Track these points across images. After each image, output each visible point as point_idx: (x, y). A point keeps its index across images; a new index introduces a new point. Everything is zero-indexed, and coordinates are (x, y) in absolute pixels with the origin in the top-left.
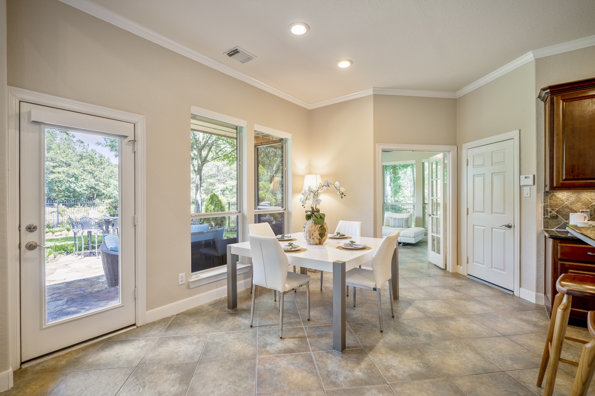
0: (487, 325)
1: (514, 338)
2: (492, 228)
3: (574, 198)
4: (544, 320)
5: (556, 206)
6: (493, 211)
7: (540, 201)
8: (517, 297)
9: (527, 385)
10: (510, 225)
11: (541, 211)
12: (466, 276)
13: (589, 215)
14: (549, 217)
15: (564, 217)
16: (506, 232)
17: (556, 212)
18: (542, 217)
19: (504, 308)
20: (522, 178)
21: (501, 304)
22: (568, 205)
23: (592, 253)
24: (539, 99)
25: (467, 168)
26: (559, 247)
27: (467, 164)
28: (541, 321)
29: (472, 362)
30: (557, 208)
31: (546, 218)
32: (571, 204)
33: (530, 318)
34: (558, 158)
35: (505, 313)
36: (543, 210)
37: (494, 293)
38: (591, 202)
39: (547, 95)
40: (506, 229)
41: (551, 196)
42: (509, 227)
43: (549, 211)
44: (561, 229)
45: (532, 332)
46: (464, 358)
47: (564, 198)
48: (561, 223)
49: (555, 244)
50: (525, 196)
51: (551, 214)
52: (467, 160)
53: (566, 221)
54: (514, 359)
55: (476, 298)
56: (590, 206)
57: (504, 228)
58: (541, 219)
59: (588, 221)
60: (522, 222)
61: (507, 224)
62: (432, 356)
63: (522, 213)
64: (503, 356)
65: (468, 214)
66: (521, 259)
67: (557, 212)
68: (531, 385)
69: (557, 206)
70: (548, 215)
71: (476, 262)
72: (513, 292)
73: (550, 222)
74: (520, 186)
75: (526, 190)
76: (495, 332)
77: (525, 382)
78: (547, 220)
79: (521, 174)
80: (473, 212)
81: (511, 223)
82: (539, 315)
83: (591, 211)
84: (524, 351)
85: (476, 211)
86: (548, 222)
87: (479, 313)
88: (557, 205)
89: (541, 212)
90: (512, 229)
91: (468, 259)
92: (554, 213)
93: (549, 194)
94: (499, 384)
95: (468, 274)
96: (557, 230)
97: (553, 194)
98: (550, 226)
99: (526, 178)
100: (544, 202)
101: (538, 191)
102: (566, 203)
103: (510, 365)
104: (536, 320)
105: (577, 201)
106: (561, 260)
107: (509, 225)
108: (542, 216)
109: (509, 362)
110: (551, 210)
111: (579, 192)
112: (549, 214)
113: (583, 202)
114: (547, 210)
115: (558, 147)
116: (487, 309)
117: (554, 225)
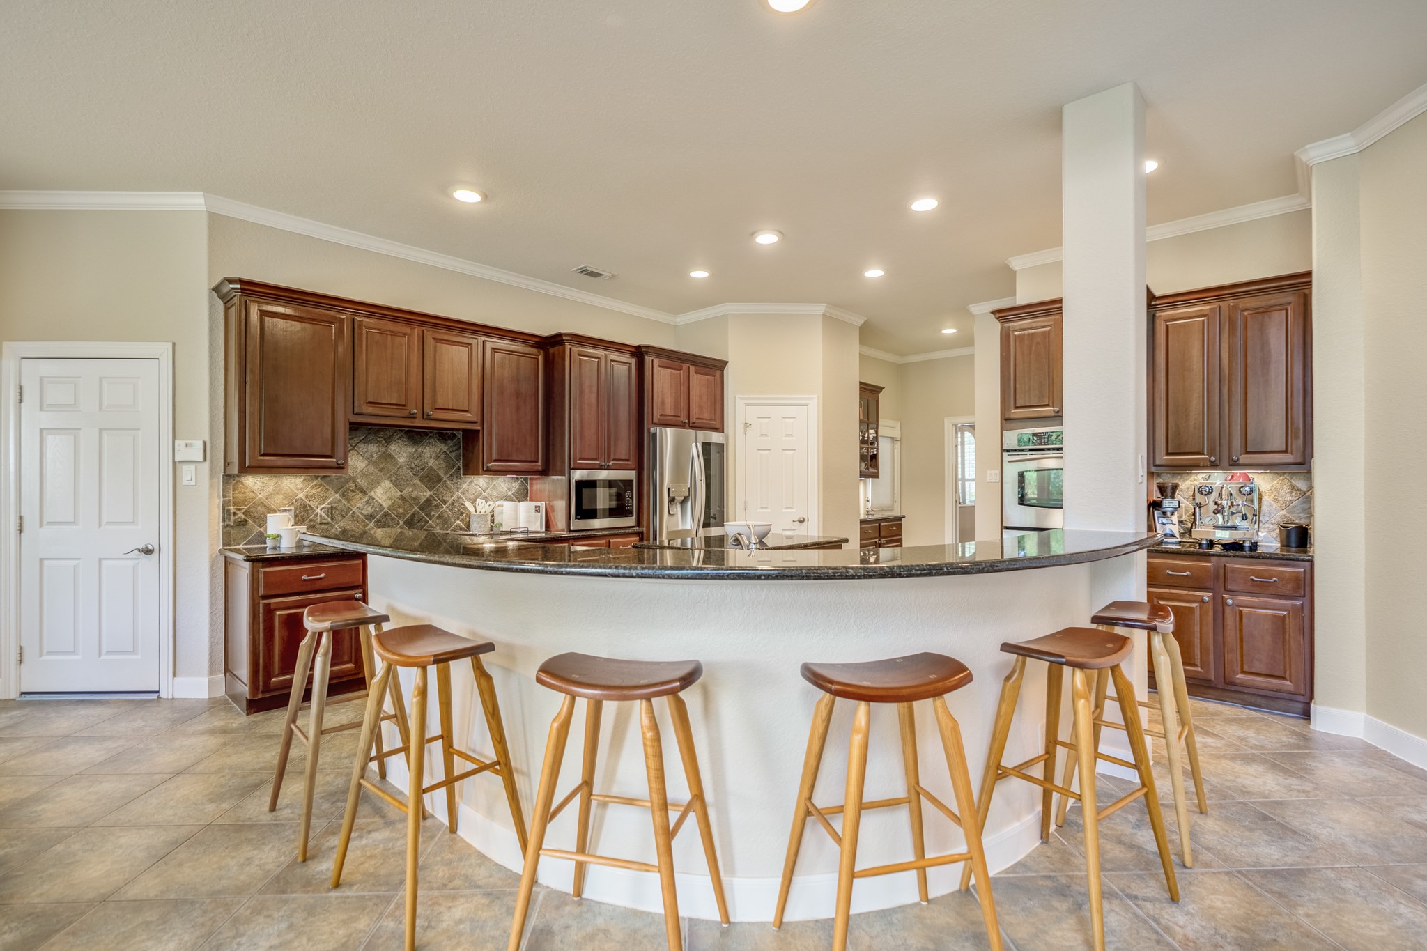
0: (134, 772)
1: (200, 768)
2: (100, 560)
3: (271, 487)
4: (236, 718)
5: (244, 502)
6: (104, 520)
7: (217, 494)
8: (168, 699)
9: (255, 819)
10: (150, 547)
11: (218, 513)
12: (15, 700)
13: (293, 516)
14: (232, 524)
15: (257, 521)
16: (138, 563)
17: (243, 513)
18: (219, 526)
19: (152, 728)
20: (179, 445)
21: (144, 724)
22: (262, 501)
23: (308, 576)
24: (214, 292)
25: (20, 408)
26: (261, 576)
27: (18, 397)
28: (232, 721)
29: (140, 846)
30: (246, 506)
31: (228, 525)
32: (267, 499)
33: (211, 726)
34: (252, 414)
35: (159, 737)
36: (221, 511)
37: (116, 710)
38: (295, 493)
39: (234, 294)
40: (139, 557)
41: (236, 484)
42: (148, 551)
43: (232, 511)
44: (252, 543)
45: (225, 744)
46: (118, 851)
47: (256, 487)
48: (252, 534)
49: (255, 570)
50: (185, 483)
51: (236, 517)
52: (18, 387)
53: (260, 529)
54: (216, 798)
55: (75, 735)
56: (294, 501)
57: (137, 557)
58: (217, 528)
59: (293, 525)
60: (177, 538)
61: (141, 546)
62: (33, 894)
63: (177, 518)
64: (195, 804)
65: (21, 531)
66: (177, 617)
67: (246, 513)
68: (262, 817)
69: (246, 503)
70: (230, 520)
71: (49, 653)
72: (158, 692)
73: (234, 533)
74: (174, 463)
75: (187, 473)
76: (157, 776)
77: (250, 819)
78: (228, 529)
79: (177, 437)
80: (41, 526)
81: (152, 543)
82: (224, 714)
83: (296, 509)
84: (227, 778)
85: (49, 523)
86: (230, 533)
87: (101, 759)
88: (246, 500)
89: (217, 516)
90: (155, 556)
91: (20, 653)
92: (241, 515)
93: (232, 480)
94: (212, 846)
95: (23, 693)
96: (246, 546)
97: (239, 479)
98: (234, 540)
99: (187, 445)
100: (223, 495)
101: (212, 474)
102: (260, 496)
103: (215, 810)
104: (222, 723)
105: (277, 491)
106: (264, 597)
107: (146, 548)
108: (219, 522)
109: (210, 807)
110: (235, 511)
111: (279, 477)
112: (232, 518)
113: (285, 493)
114: (229, 510)
115: (252, 393)
116: (115, 745)
117: (241, 538)
